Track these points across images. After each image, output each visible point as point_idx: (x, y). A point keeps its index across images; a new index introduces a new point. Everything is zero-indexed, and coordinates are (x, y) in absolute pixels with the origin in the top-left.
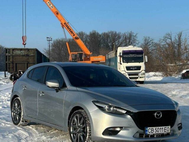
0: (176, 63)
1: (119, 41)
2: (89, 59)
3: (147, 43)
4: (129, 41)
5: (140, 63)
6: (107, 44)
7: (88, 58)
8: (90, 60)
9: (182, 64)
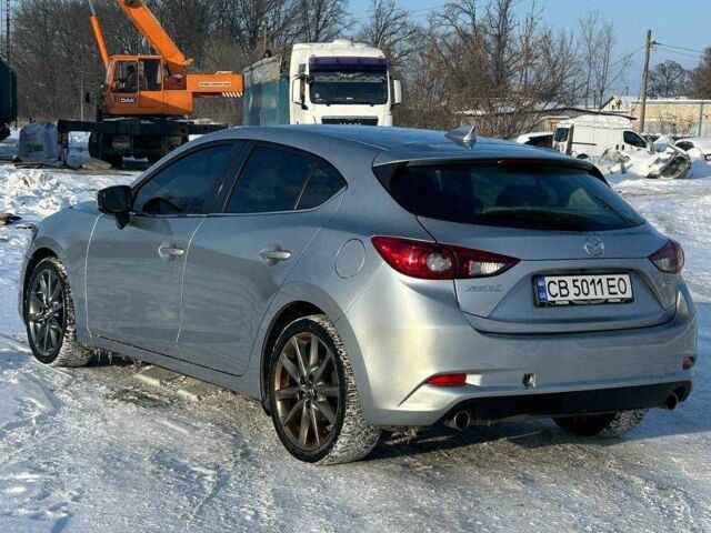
0: (492, 109)
1: (278, 13)
2: (181, 85)
3: (386, 27)
4: (318, 17)
5: (376, 106)
6: (233, 21)
7: (179, 80)
8: (184, 88)
9: (513, 110)
